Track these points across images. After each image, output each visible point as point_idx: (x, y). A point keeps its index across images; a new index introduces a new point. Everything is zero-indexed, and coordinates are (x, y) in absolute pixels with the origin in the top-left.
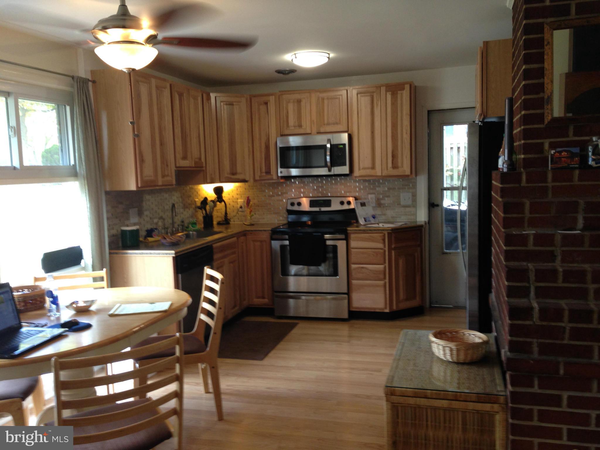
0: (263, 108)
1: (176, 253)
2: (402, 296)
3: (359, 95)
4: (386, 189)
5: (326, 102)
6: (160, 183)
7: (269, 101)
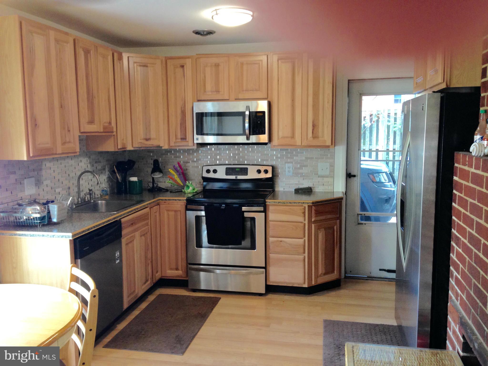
0: (179, 71)
1: (73, 236)
2: (321, 270)
3: (279, 61)
4: (304, 158)
5: (245, 67)
6: (59, 151)
7: (186, 64)
